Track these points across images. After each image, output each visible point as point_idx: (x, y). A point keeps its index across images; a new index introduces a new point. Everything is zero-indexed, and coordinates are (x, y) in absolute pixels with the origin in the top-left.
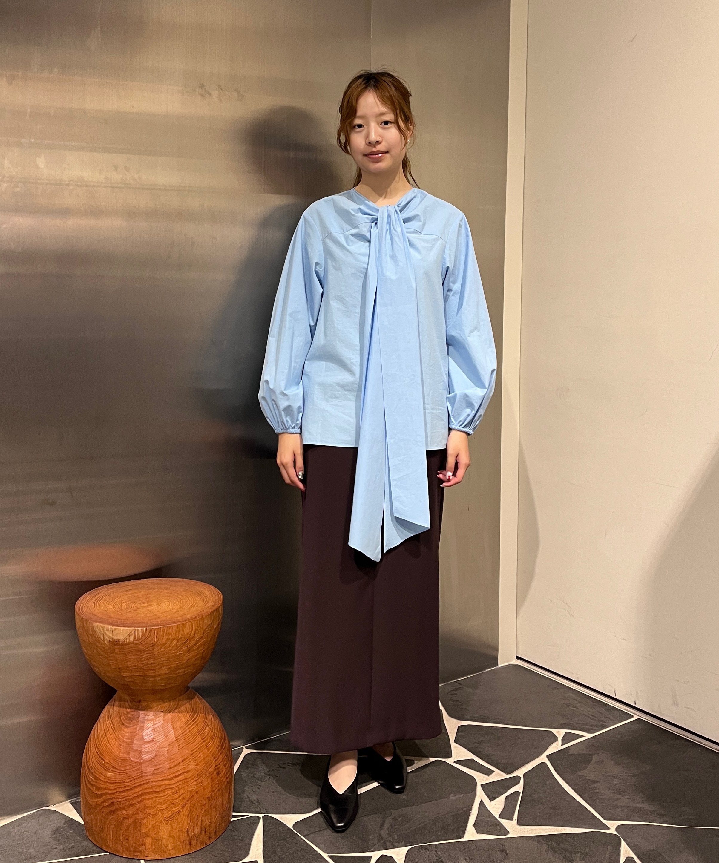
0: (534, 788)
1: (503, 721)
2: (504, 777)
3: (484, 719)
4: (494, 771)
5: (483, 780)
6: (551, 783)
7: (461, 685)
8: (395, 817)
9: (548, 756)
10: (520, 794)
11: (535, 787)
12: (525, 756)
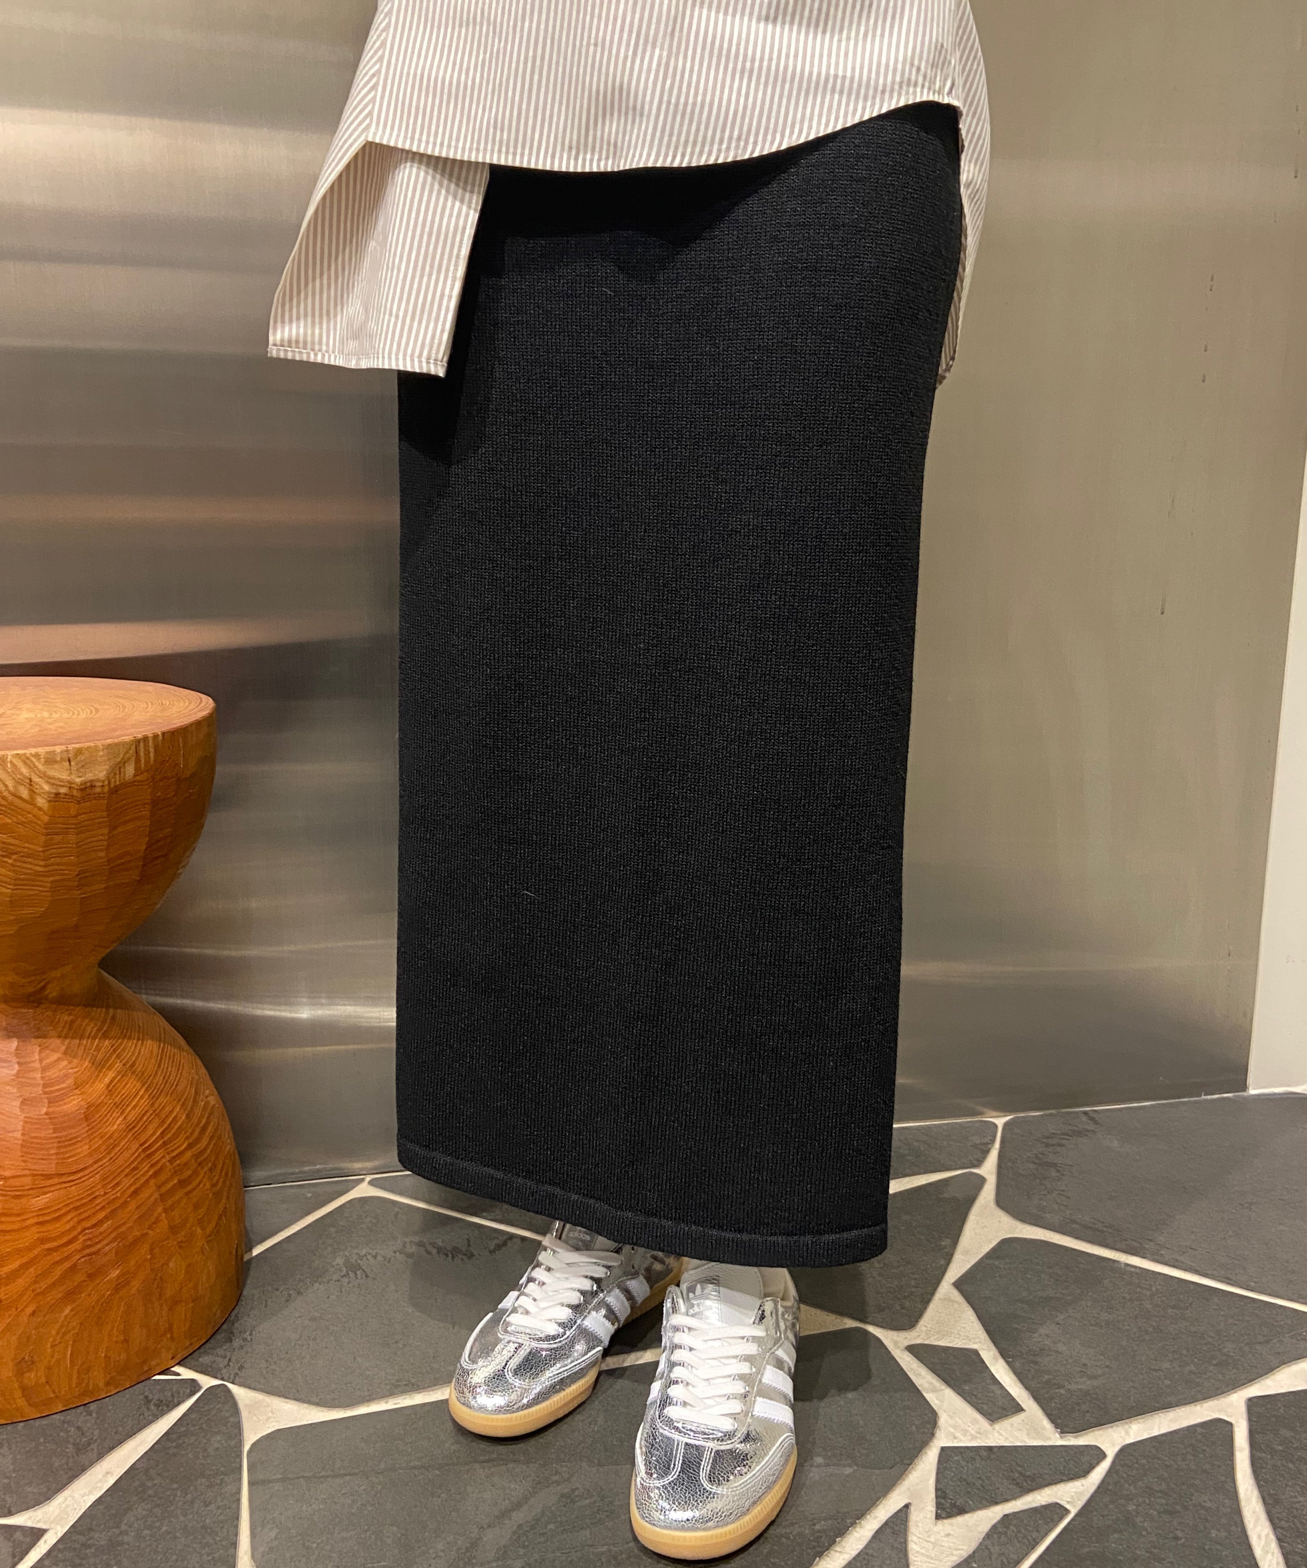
0: (1131, 1508)
1: (1162, 1252)
2: (1049, 1439)
3: (1103, 1232)
4: (1022, 1410)
5: (965, 1432)
6: (1208, 1504)
7: (1096, 1122)
8: (573, 1491)
9: (1253, 1404)
10: (1061, 1519)
11: (1138, 1506)
12: (1167, 1382)
